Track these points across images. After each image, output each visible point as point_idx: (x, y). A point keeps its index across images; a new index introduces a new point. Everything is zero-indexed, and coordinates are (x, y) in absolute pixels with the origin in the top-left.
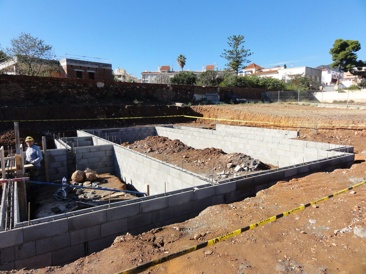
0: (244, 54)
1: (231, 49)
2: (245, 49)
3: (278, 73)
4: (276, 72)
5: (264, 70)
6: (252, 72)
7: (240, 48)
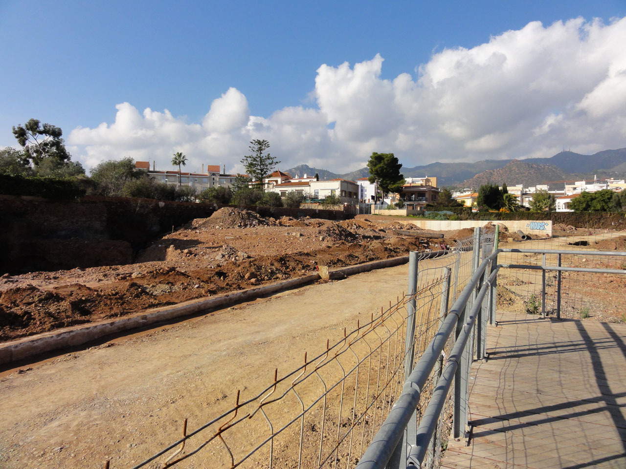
0: (270, 161)
1: (254, 155)
2: (271, 156)
3: (310, 186)
4: (307, 184)
5: (292, 181)
6: (277, 181)
7: (264, 154)
